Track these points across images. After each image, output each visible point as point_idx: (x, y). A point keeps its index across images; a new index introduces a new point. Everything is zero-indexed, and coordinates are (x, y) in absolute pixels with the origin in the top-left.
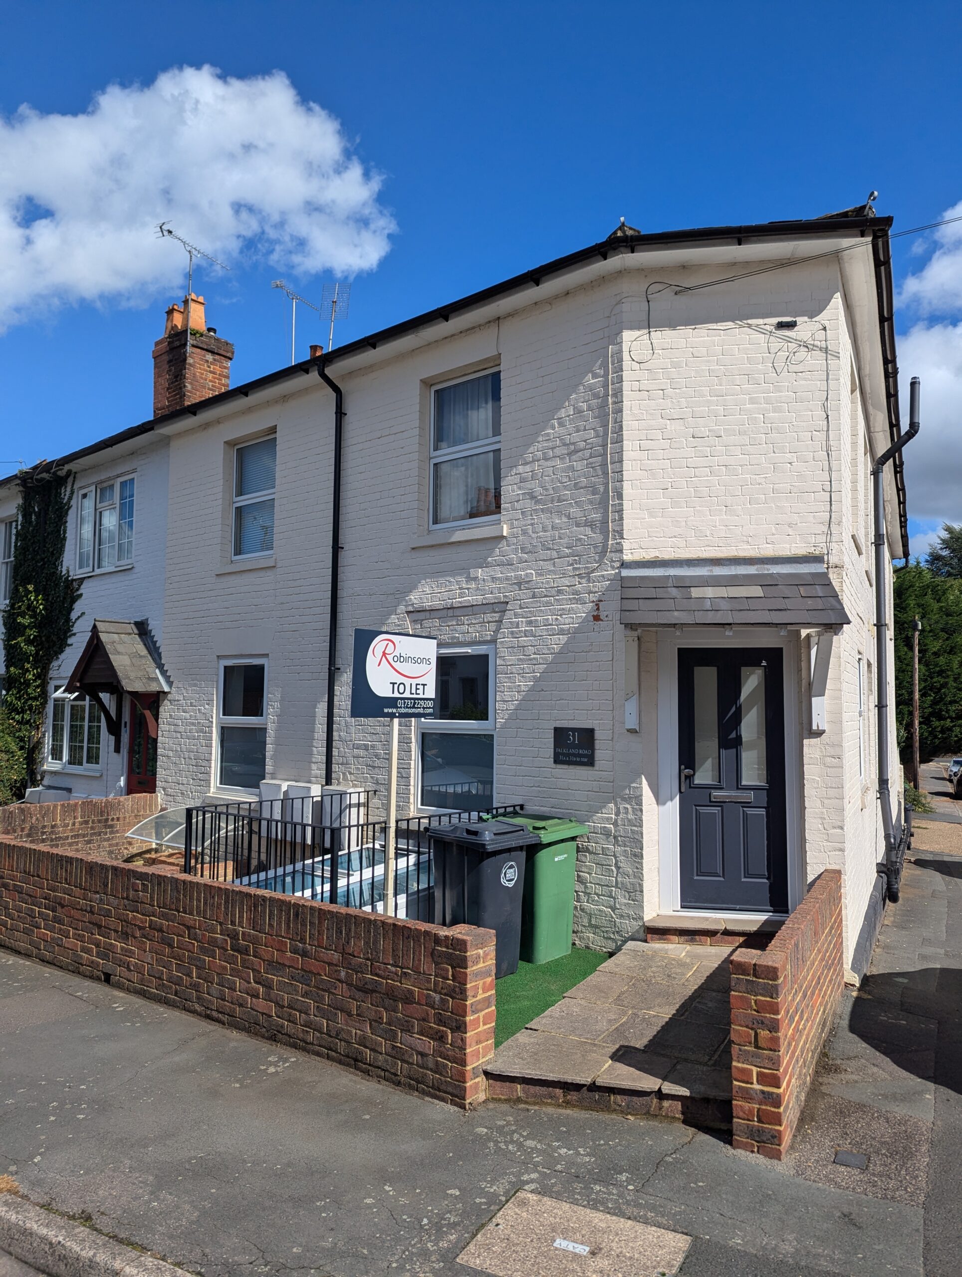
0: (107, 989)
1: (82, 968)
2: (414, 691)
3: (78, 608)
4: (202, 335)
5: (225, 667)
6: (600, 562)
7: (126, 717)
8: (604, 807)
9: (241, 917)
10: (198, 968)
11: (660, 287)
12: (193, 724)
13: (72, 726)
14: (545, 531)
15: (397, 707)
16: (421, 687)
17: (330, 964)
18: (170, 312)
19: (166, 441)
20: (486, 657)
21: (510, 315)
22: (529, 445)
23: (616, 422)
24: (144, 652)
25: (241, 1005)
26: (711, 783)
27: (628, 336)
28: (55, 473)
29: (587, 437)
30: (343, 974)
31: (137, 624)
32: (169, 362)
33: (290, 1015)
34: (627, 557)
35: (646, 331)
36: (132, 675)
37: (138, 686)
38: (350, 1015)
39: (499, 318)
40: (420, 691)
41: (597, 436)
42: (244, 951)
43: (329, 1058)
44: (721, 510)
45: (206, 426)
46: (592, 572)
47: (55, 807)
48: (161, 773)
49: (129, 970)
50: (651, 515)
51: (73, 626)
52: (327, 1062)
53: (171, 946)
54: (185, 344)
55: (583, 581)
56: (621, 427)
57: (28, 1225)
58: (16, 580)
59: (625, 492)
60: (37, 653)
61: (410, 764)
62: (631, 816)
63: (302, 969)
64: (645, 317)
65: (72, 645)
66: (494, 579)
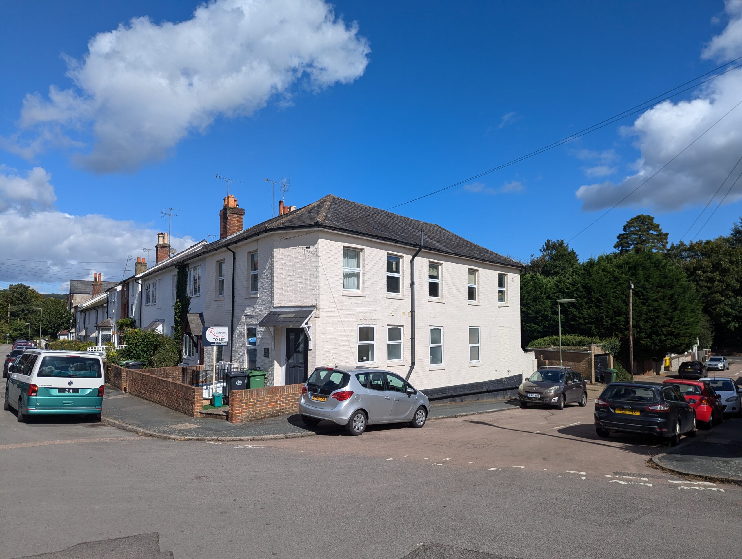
0: (159, 405)
1: (157, 402)
2: (220, 340)
3: (190, 306)
4: (233, 209)
6: (271, 306)
7: (199, 342)
8: (270, 368)
9: (175, 388)
10: (170, 399)
11: (282, 238)
14: (264, 297)
15: (215, 344)
16: (223, 339)
17: (183, 395)
18: (225, 200)
19: (205, 258)
20: (255, 328)
21: (260, 240)
22: (262, 274)
23: (273, 271)
24: (200, 322)
25: (175, 405)
26: (293, 361)
27: (275, 250)
28: (183, 264)
29: (269, 274)
30: (184, 397)
31: (199, 314)
32: (223, 218)
33: (179, 406)
34: (275, 306)
35: (279, 249)
36: (195, 330)
37: (196, 333)
38: (185, 404)
39: (258, 241)
41: (271, 274)
42: (175, 394)
43: (183, 413)
44: (294, 294)
45: (213, 255)
46: (268, 308)
48: (205, 359)
49: (162, 401)
50: (278, 295)
53: (167, 395)
54: (228, 212)
55: (269, 311)
56: (273, 273)
58: (177, 296)
59: (274, 289)
60: (180, 321)
61: (244, 357)
62: (273, 370)
63: (181, 397)
64: (279, 245)
66: (257, 308)
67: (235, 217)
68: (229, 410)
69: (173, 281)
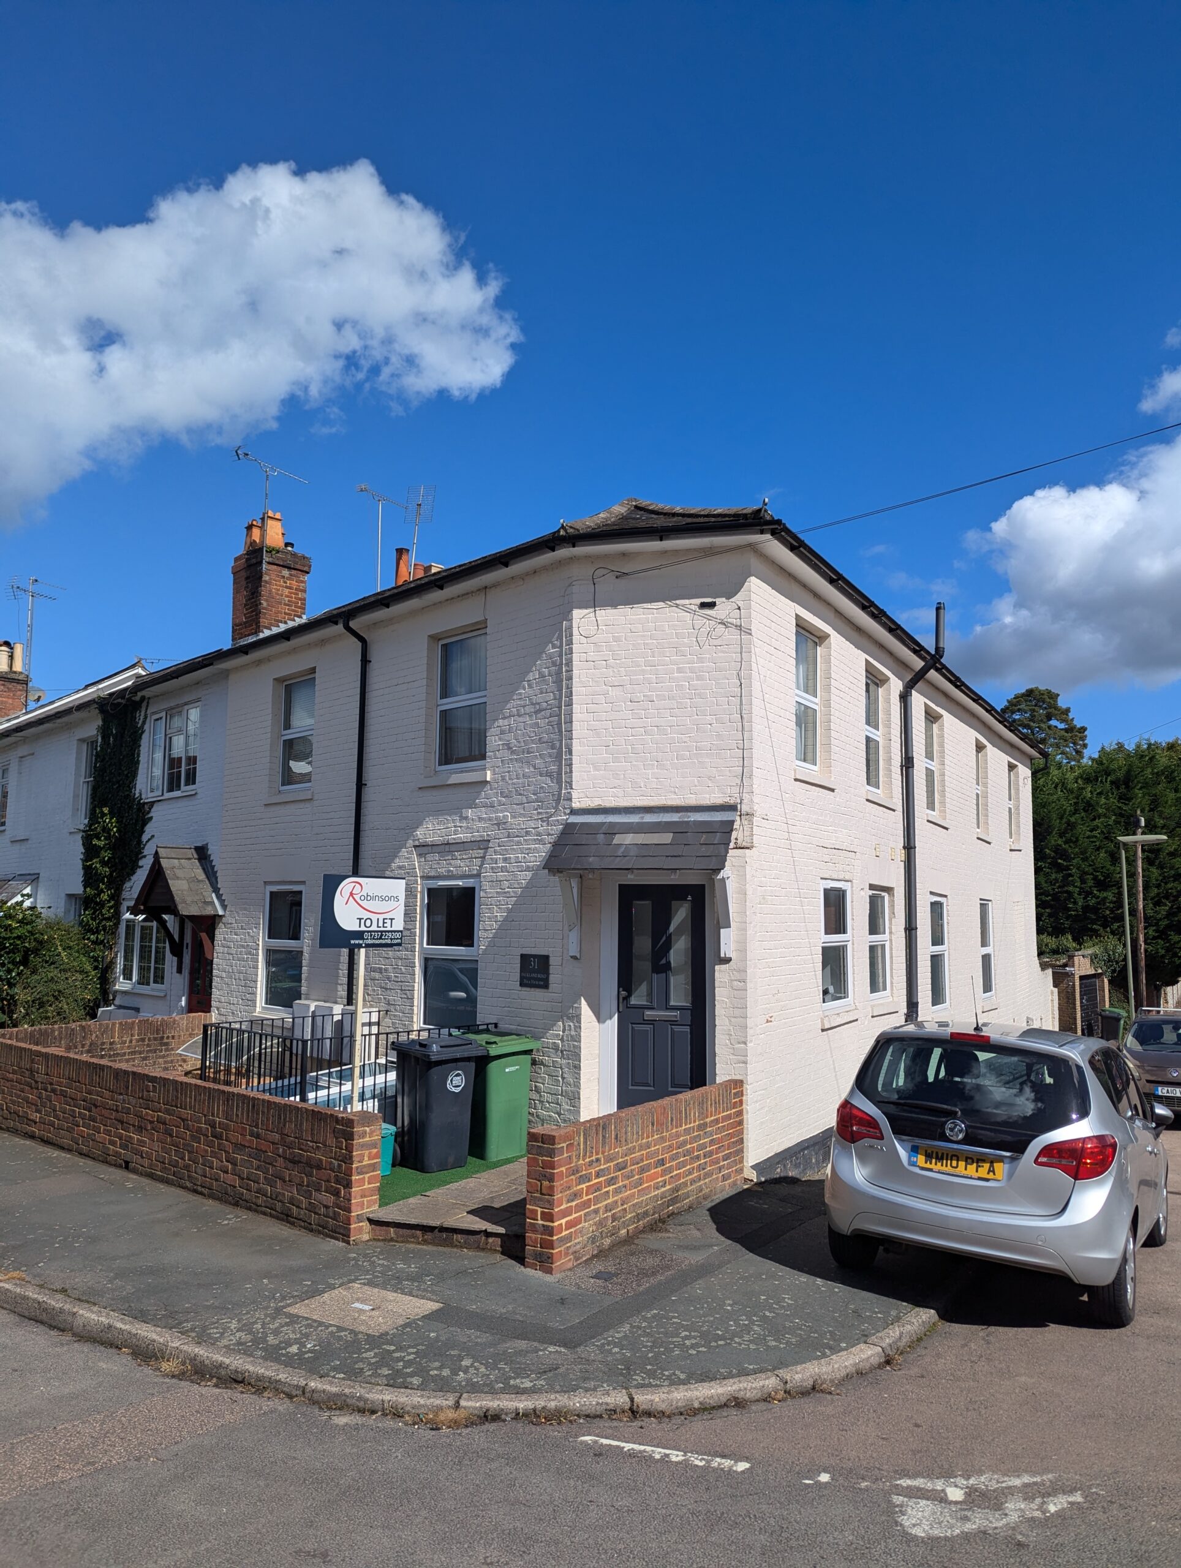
0: (125, 1173)
1: (109, 1158)
2: (381, 924)
3: (149, 830)
4: (278, 552)
5: (271, 893)
6: (556, 808)
7: (188, 939)
8: (555, 1025)
9: (218, 1109)
10: (189, 1152)
11: (606, 571)
12: (243, 946)
13: (141, 946)
14: (518, 779)
15: (364, 939)
16: (389, 921)
17: (273, 1143)
18: (250, 528)
19: (225, 674)
20: (474, 889)
21: (495, 585)
22: (507, 702)
23: (568, 688)
24: (202, 877)
25: (216, 1180)
26: (645, 1003)
27: (577, 613)
28: (129, 699)
29: (548, 699)
30: (281, 1150)
31: (197, 849)
32: (247, 578)
33: (247, 1185)
34: (576, 805)
35: (592, 610)
36: (189, 899)
37: (194, 911)
38: (284, 1181)
39: (486, 587)
40: (388, 924)
41: (555, 699)
42: (218, 1137)
43: (271, 1216)
44: (653, 765)
45: (259, 662)
46: (551, 816)
47: (114, 1024)
48: (216, 993)
49: (142, 1157)
50: (596, 769)
51: (143, 848)
52: (269, 1218)
53: (171, 1136)
54: (261, 562)
55: (545, 824)
56: (571, 692)
57: (27, 1294)
58: (94, 800)
59: (574, 749)
60: (111, 874)
61: (414, 986)
62: (573, 1033)
63: (256, 1149)
64: (592, 598)
65: (142, 867)
66: (480, 819)
67: (283, 577)
68: (528, 1214)
69: (78, 759)
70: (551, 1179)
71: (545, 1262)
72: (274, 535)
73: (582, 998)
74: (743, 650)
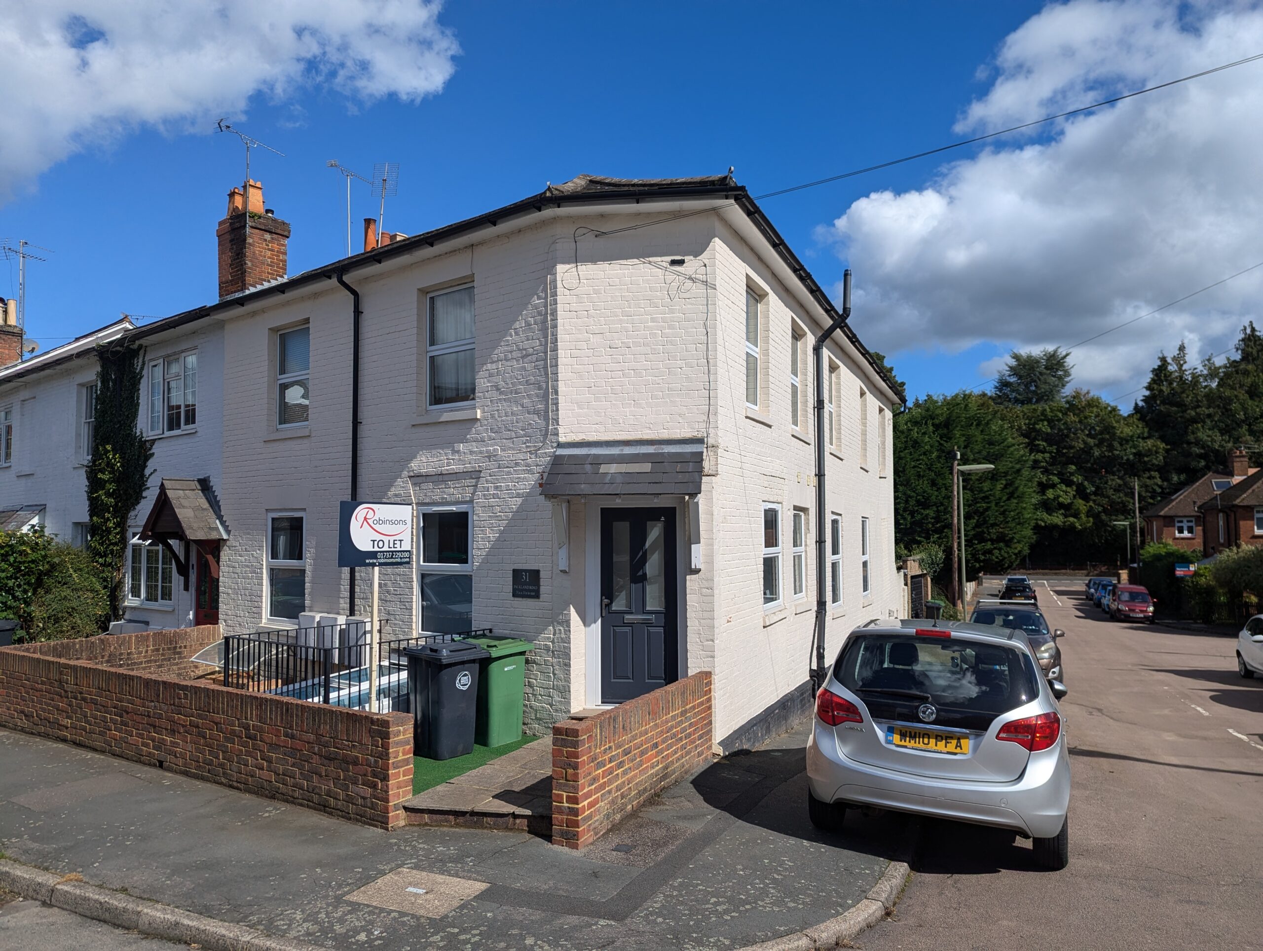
0: (160, 772)
1: (143, 758)
2: (391, 545)
3: (151, 465)
4: (260, 217)
5: (273, 519)
6: (544, 442)
7: (193, 560)
8: (546, 629)
9: (252, 714)
10: (223, 752)
11: (585, 231)
12: (247, 566)
13: (148, 568)
14: (507, 416)
15: (378, 559)
16: (398, 543)
17: (308, 743)
18: (232, 195)
19: (221, 325)
20: (467, 513)
21: (481, 243)
22: (495, 348)
23: (553, 335)
24: (206, 505)
25: (252, 776)
26: (625, 609)
27: (560, 268)
28: (128, 347)
29: (534, 345)
30: (316, 749)
31: (199, 481)
32: (231, 241)
33: (284, 780)
34: (562, 439)
35: (574, 265)
36: (195, 526)
37: (200, 535)
38: (321, 776)
39: (473, 245)
40: (398, 545)
41: (541, 345)
42: (253, 738)
43: (308, 807)
44: (631, 404)
45: (254, 314)
46: (539, 449)
47: (130, 637)
48: (222, 607)
49: (176, 757)
50: (580, 407)
51: (147, 481)
52: (306, 809)
53: (205, 738)
54: (245, 226)
55: (533, 456)
56: (556, 339)
57: (87, 895)
58: (96, 439)
59: (559, 390)
60: (116, 504)
61: (412, 598)
62: (563, 636)
63: (291, 748)
64: (574, 255)
65: (146, 497)
66: (471, 452)
67: (266, 240)
68: (554, 798)
69: (79, 401)
70: (576, 767)
71: (571, 839)
72: (256, 201)
73: (571, 606)
74: (709, 302)
